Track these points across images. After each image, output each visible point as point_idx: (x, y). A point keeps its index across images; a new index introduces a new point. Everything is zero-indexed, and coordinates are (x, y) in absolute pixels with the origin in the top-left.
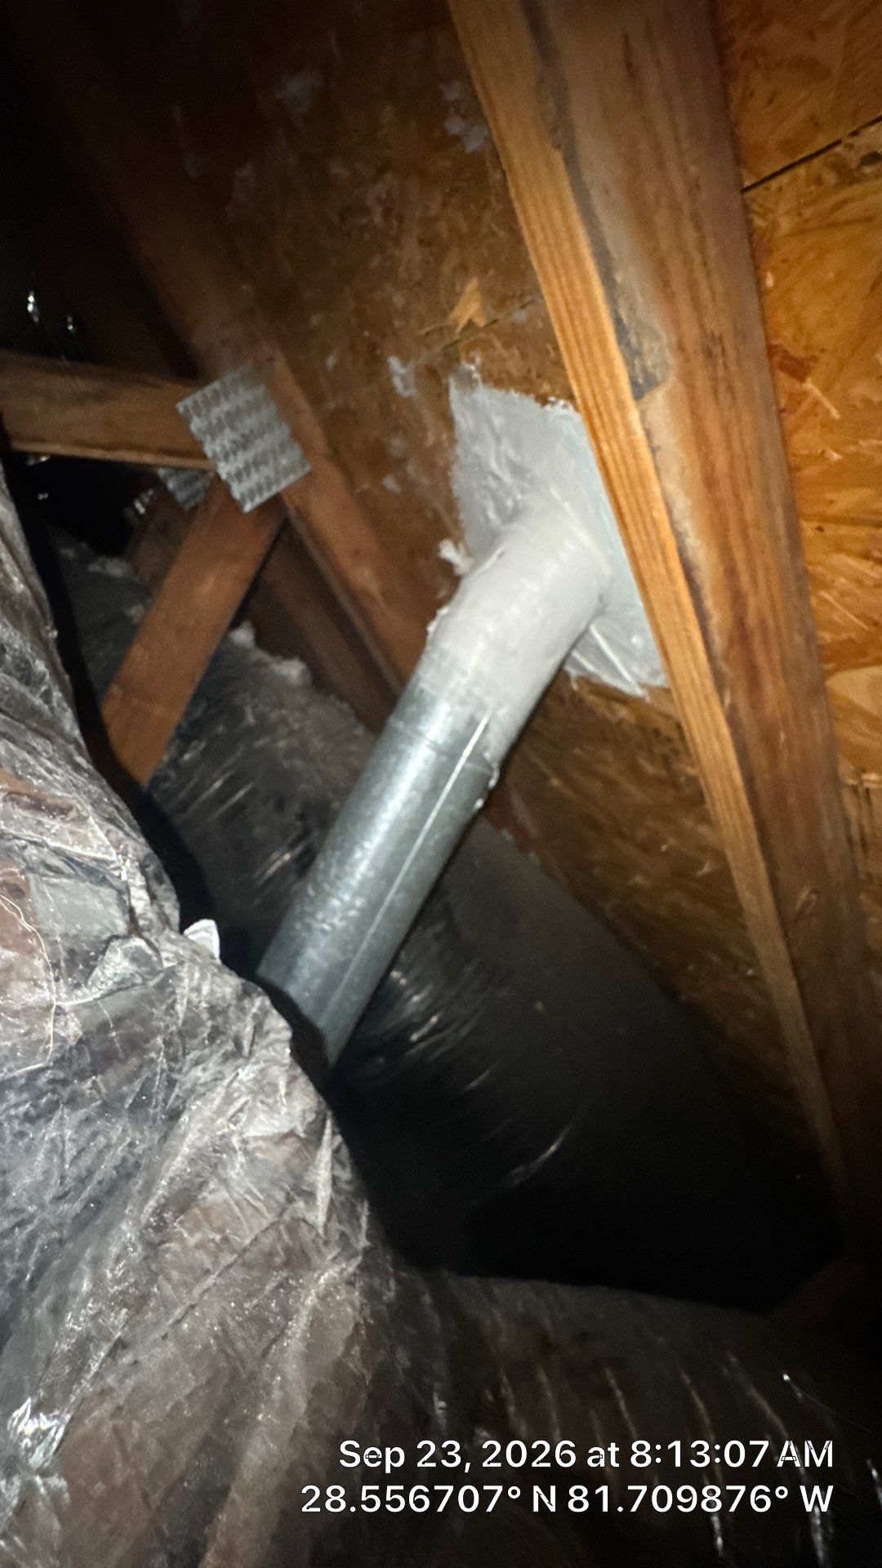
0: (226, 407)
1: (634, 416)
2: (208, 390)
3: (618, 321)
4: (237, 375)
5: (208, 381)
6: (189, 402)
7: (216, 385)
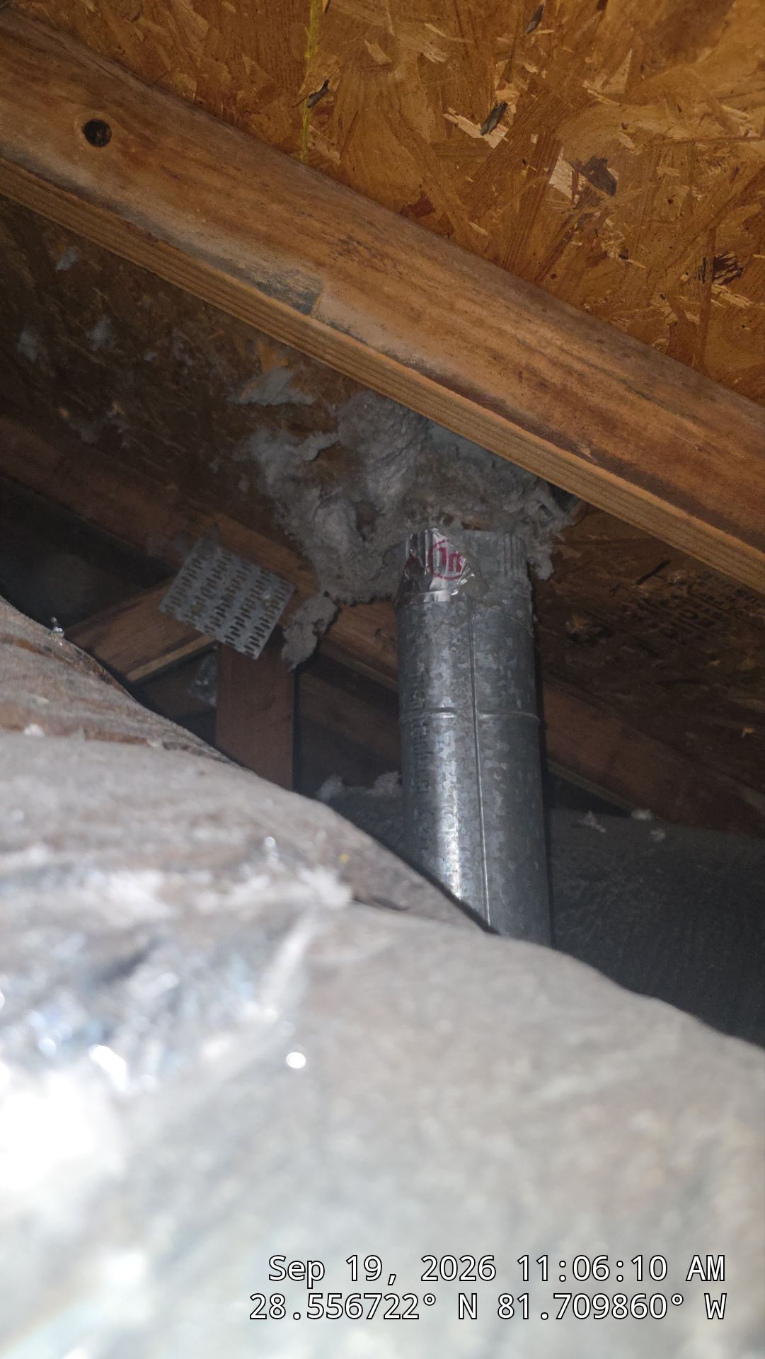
0: (198, 584)
1: (315, 323)
2: (178, 581)
3: (259, 285)
4: (195, 556)
5: (174, 573)
6: (166, 601)
7: (182, 573)
